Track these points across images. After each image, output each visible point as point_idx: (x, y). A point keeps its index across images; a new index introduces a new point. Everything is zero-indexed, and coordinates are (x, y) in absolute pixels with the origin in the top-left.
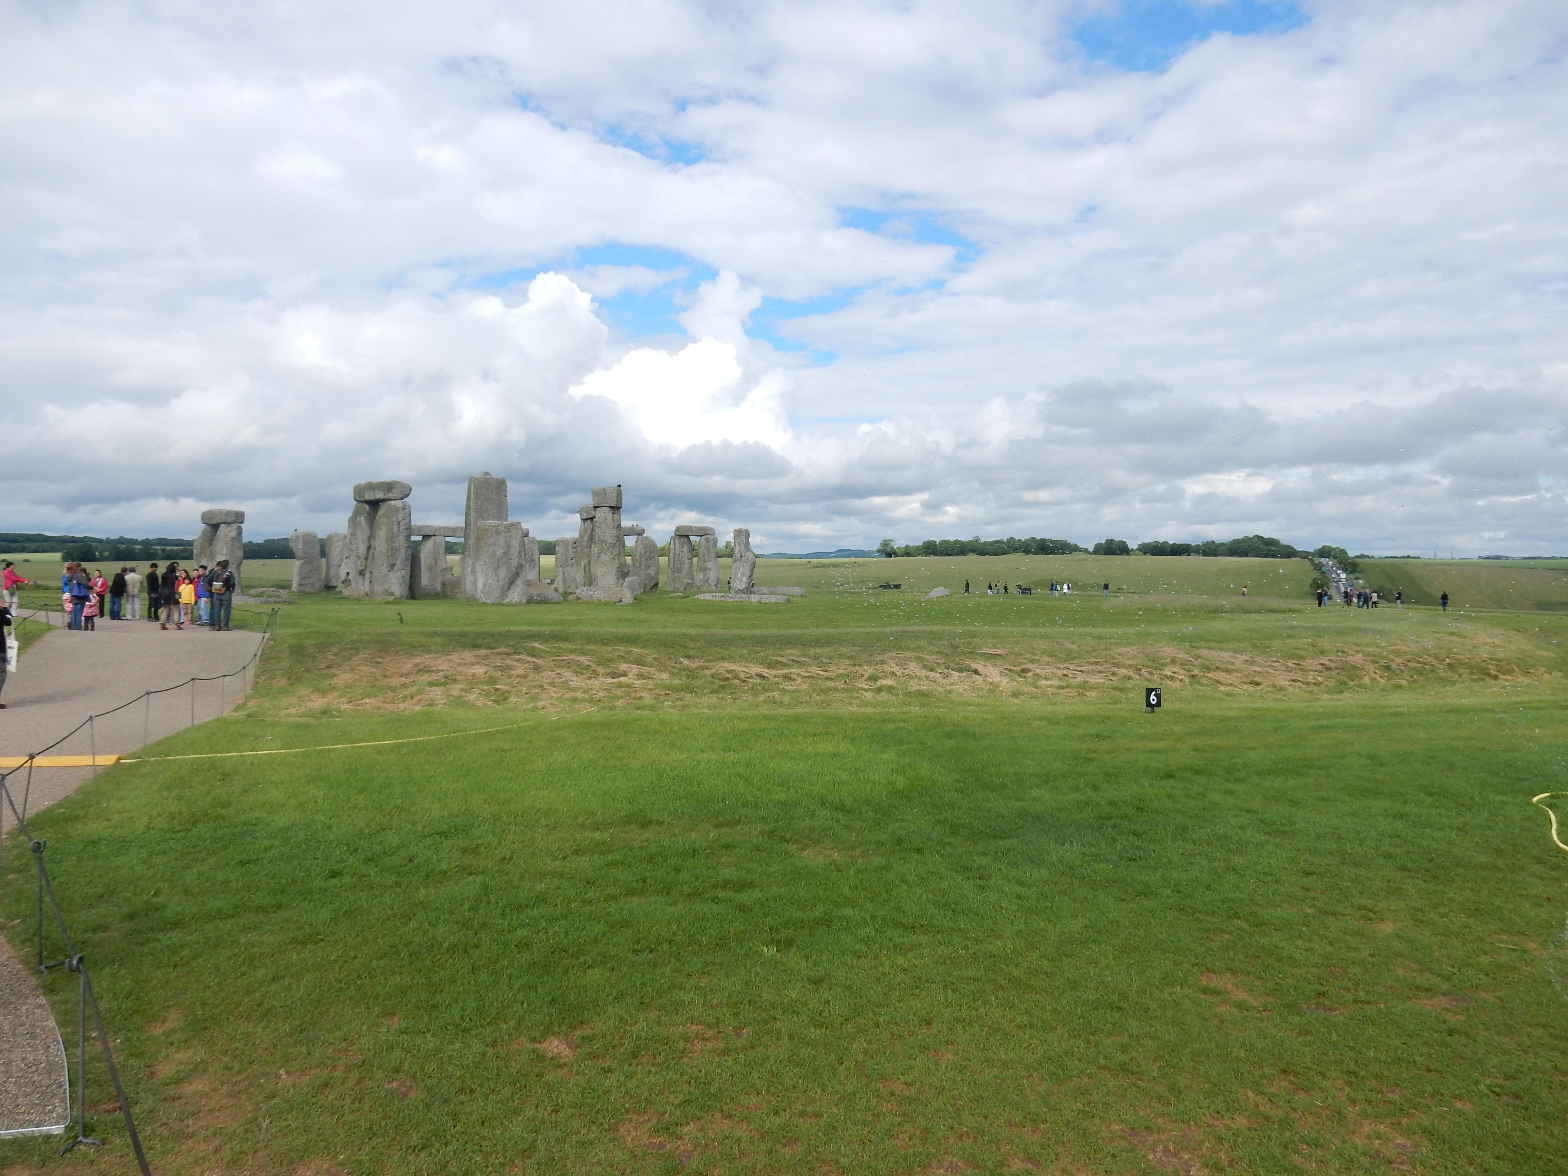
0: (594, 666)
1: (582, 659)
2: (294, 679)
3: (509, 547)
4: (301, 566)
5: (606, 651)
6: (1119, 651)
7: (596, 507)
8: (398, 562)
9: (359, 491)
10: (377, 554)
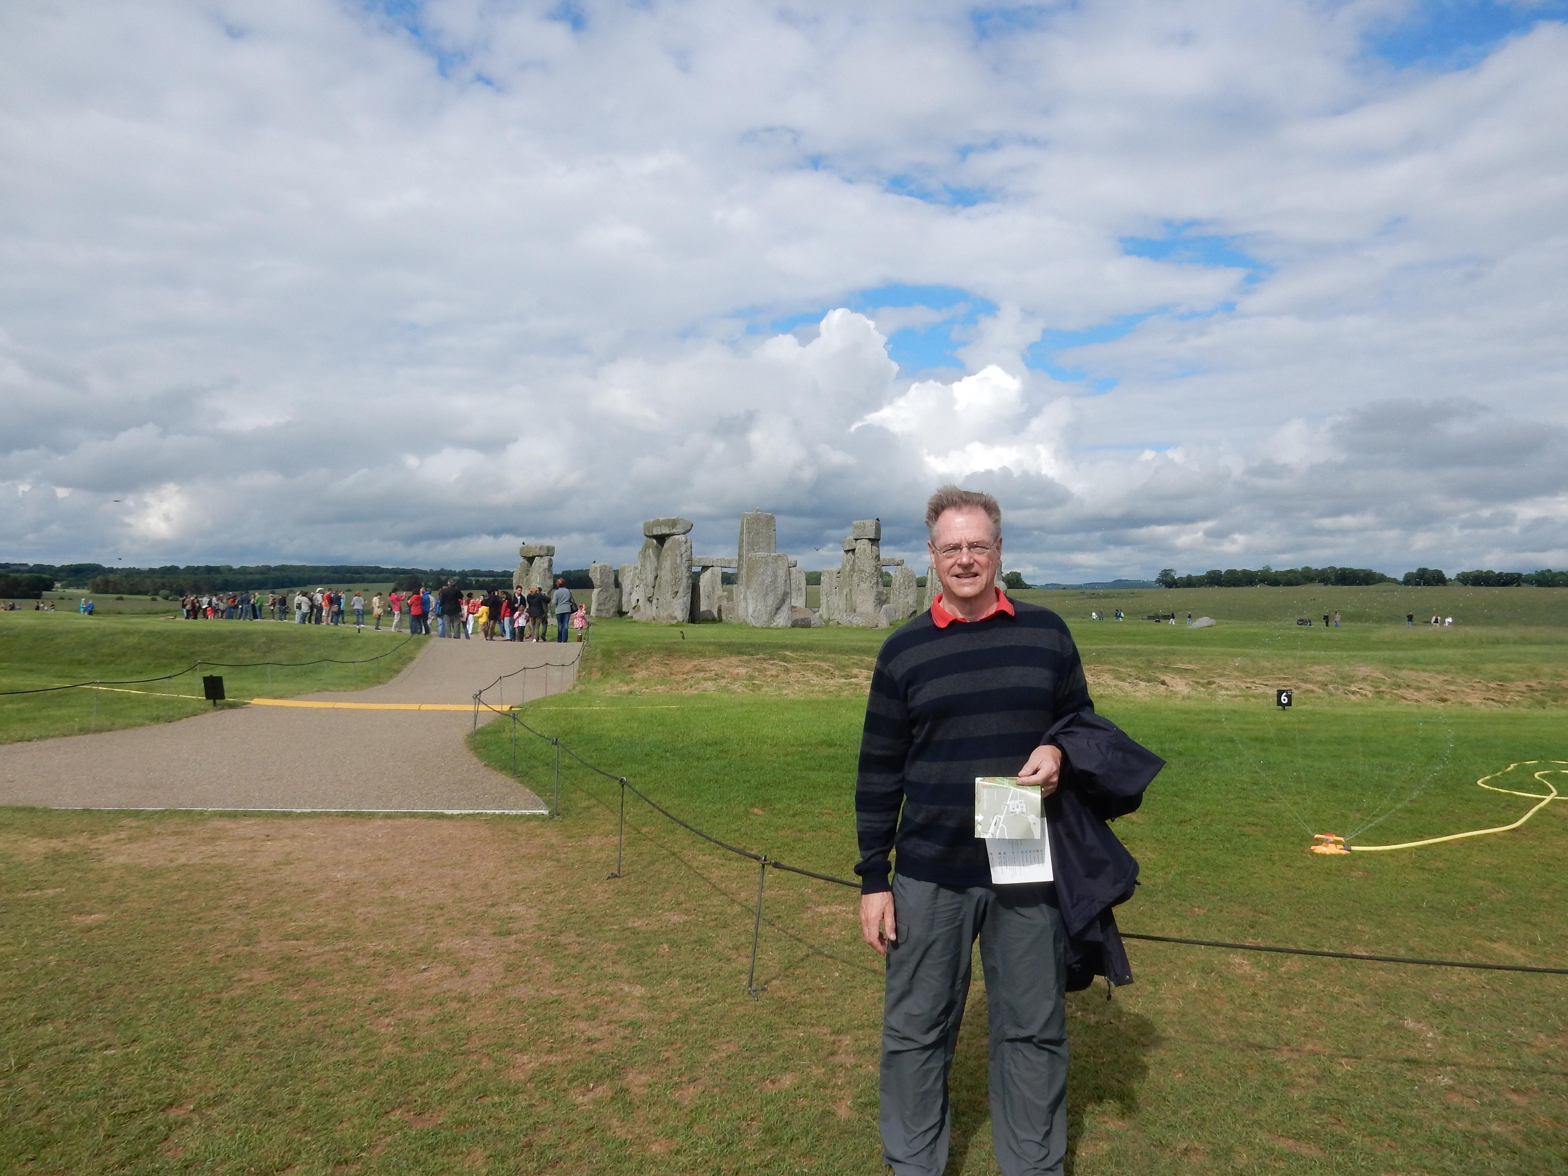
3: (776, 576)
4: (599, 595)
7: (856, 540)
8: (681, 590)
9: (648, 527)
10: (663, 583)
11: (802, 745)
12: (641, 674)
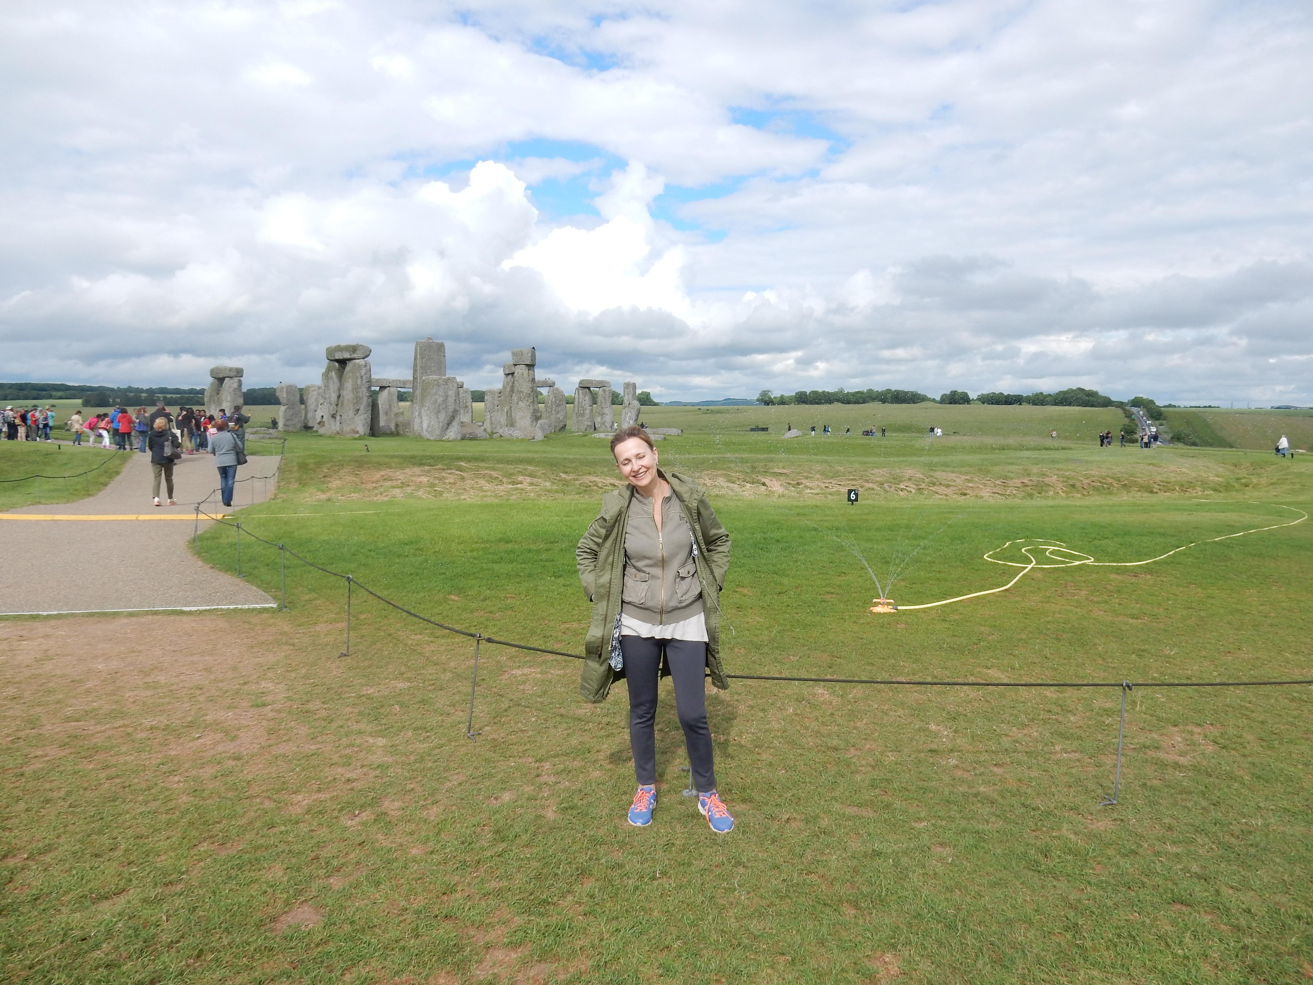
0: (501, 478)
1: (493, 473)
2: (303, 484)
3: (447, 396)
4: (286, 411)
5: (510, 468)
6: (873, 472)
7: (515, 365)
8: (362, 407)
9: (330, 352)
10: (345, 402)
11: (483, 542)
12: (335, 483)
